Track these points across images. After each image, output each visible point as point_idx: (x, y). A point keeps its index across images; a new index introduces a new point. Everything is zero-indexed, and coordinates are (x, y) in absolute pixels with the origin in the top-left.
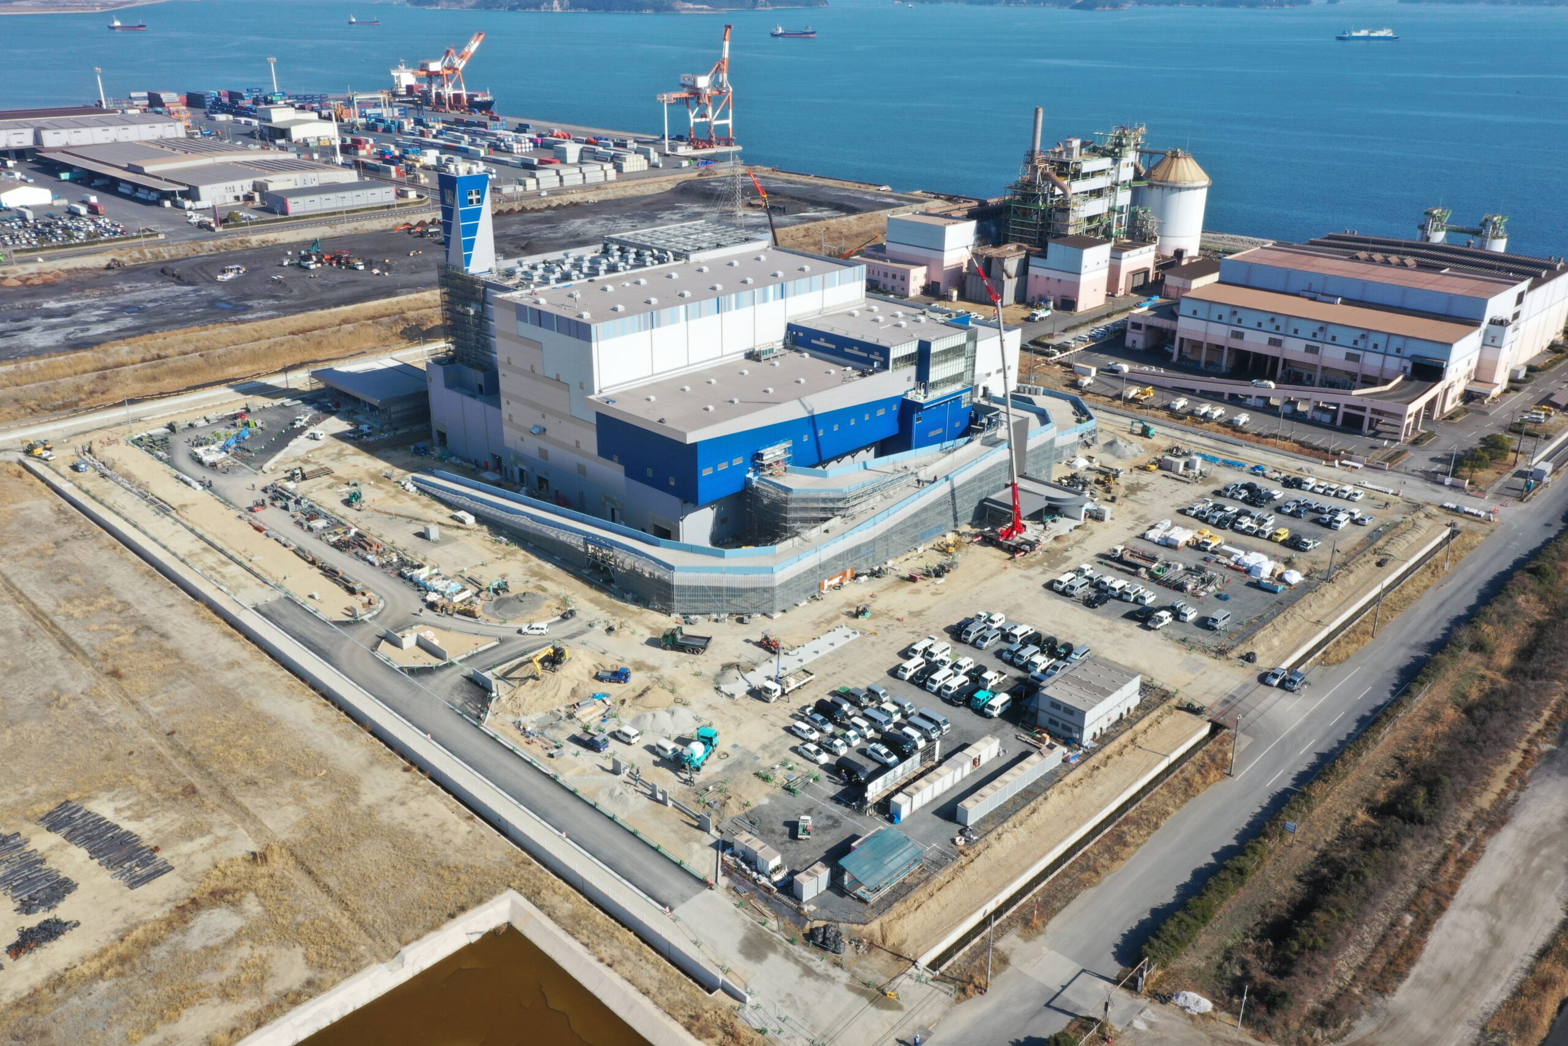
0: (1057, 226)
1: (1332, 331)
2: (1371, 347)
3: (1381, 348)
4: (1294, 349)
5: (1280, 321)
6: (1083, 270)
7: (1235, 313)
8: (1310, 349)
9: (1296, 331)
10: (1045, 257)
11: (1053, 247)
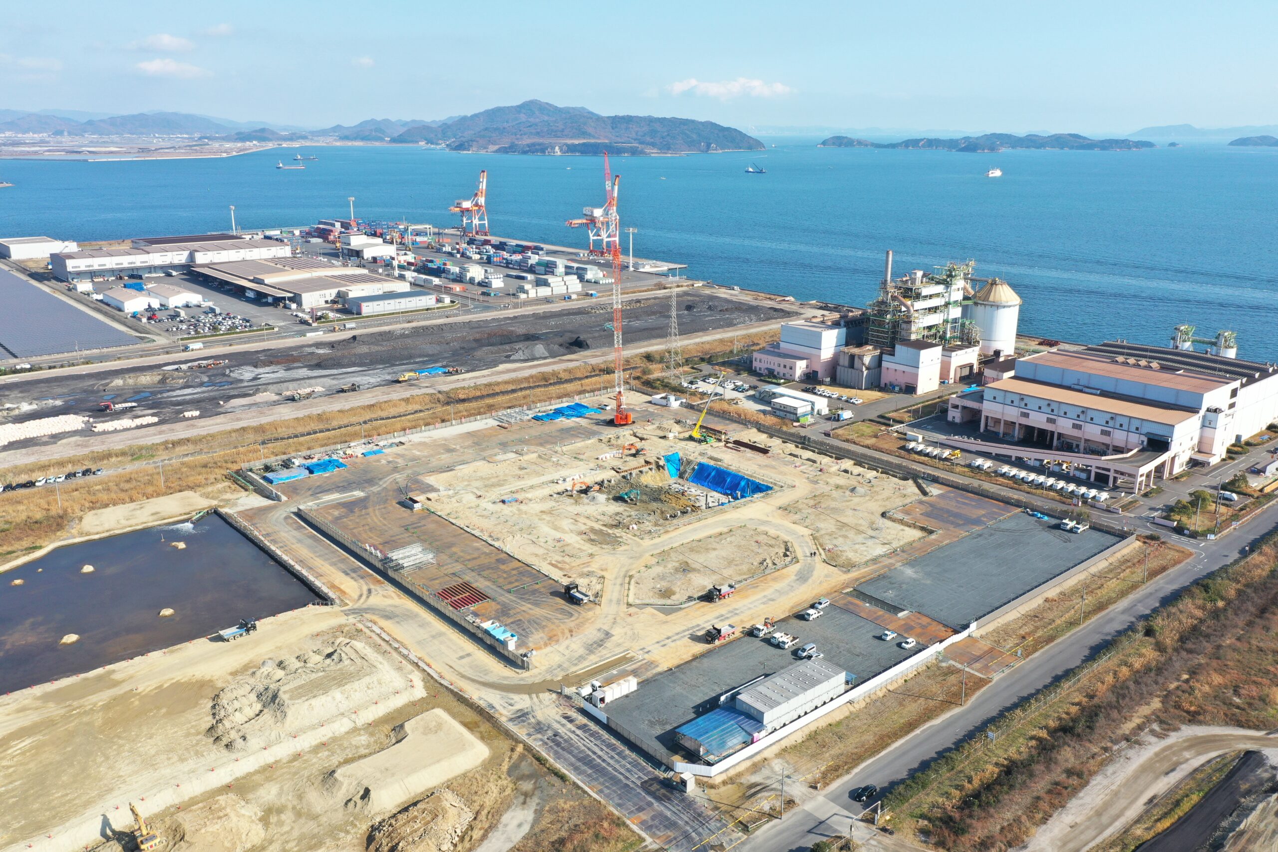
0: (903, 333)
1: (1090, 414)
2: (1118, 426)
3: (1125, 427)
4: (1064, 426)
5: (1054, 406)
6: (921, 365)
7: (1022, 399)
8: (1076, 426)
9: (1065, 413)
10: (893, 355)
11: (898, 348)
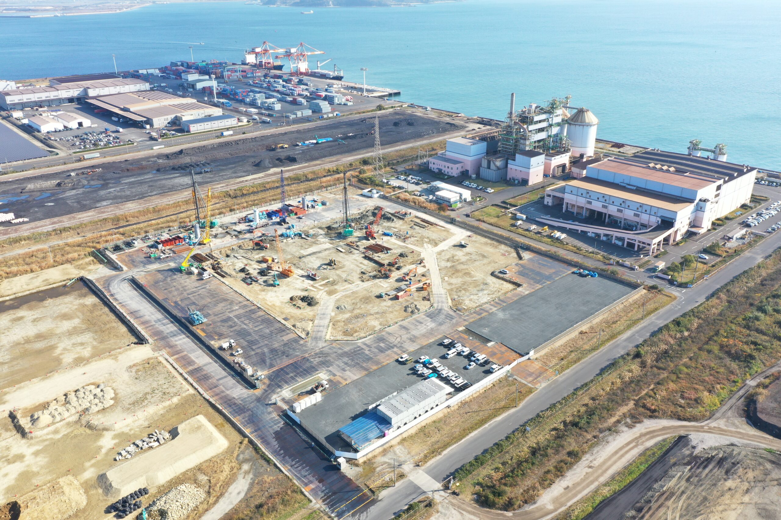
0: (521, 146)
1: (628, 203)
2: (644, 211)
3: (648, 212)
4: (612, 210)
5: (607, 198)
6: (531, 167)
7: (588, 193)
8: (619, 211)
9: (613, 202)
10: (514, 160)
11: (517, 156)
